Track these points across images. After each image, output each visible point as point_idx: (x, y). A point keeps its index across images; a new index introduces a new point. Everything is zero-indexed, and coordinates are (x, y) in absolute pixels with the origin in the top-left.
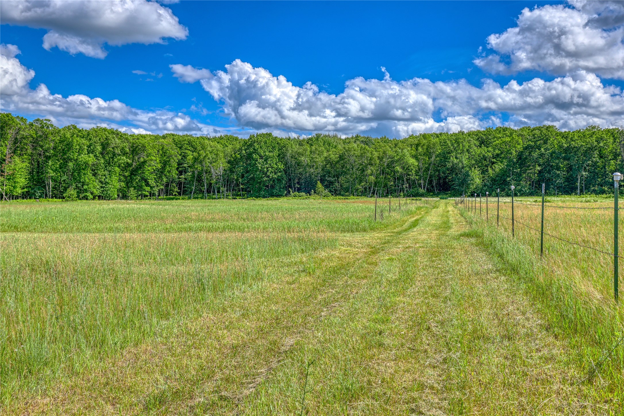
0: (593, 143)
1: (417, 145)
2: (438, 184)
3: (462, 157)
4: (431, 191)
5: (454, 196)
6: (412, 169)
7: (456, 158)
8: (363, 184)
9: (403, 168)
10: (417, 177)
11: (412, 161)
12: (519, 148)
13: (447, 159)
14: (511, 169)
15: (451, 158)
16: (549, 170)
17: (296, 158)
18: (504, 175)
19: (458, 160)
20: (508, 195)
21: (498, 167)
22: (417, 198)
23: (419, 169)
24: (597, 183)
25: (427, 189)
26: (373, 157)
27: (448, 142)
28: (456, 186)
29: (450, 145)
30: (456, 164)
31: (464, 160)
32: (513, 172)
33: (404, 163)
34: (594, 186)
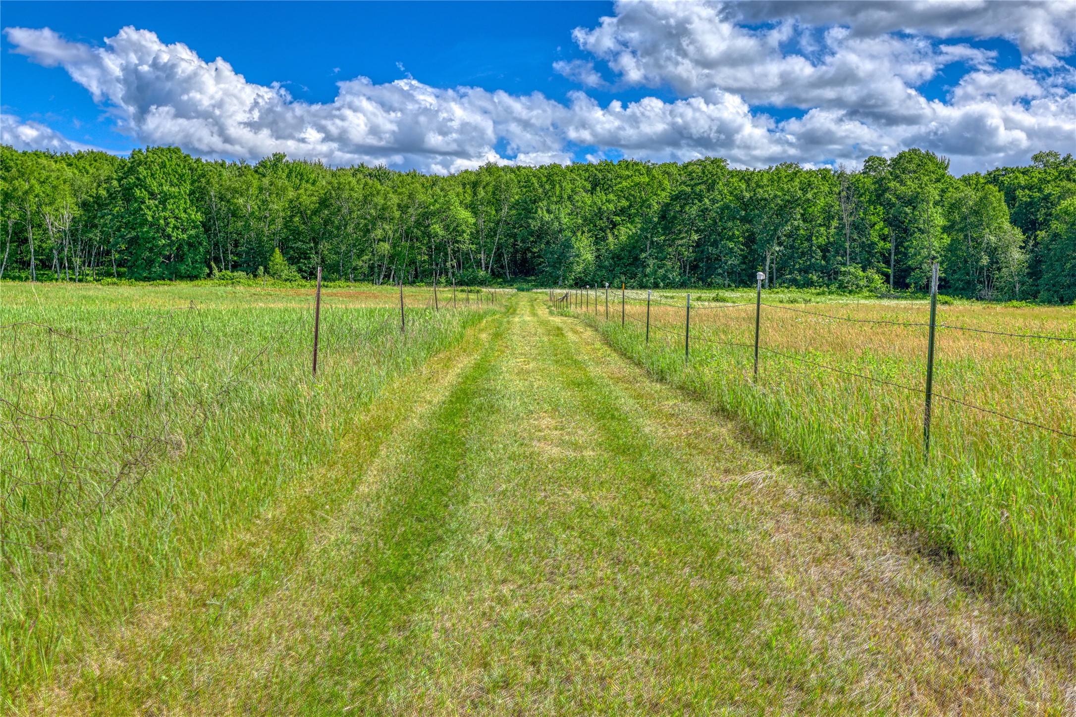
0: (795, 191)
1: (475, 185)
2: (513, 261)
3: (559, 209)
4: (499, 275)
5: (543, 285)
6: (464, 232)
7: (549, 211)
8: (365, 258)
9: (446, 228)
10: (474, 247)
11: (464, 214)
12: (664, 197)
13: (530, 212)
14: (649, 236)
15: (540, 212)
16: (715, 241)
17: (228, 201)
18: (634, 247)
19: (552, 216)
20: (642, 286)
21: (625, 232)
22: (473, 288)
23: (478, 232)
24: (797, 266)
25: (492, 270)
26: (389, 203)
27: (534, 180)
28: (546, 267)
29: (536, 185)
30: (547, 223)
31: (562, 215)
32: (652, 242)
33: (447, 217)
34: (791, 273)
